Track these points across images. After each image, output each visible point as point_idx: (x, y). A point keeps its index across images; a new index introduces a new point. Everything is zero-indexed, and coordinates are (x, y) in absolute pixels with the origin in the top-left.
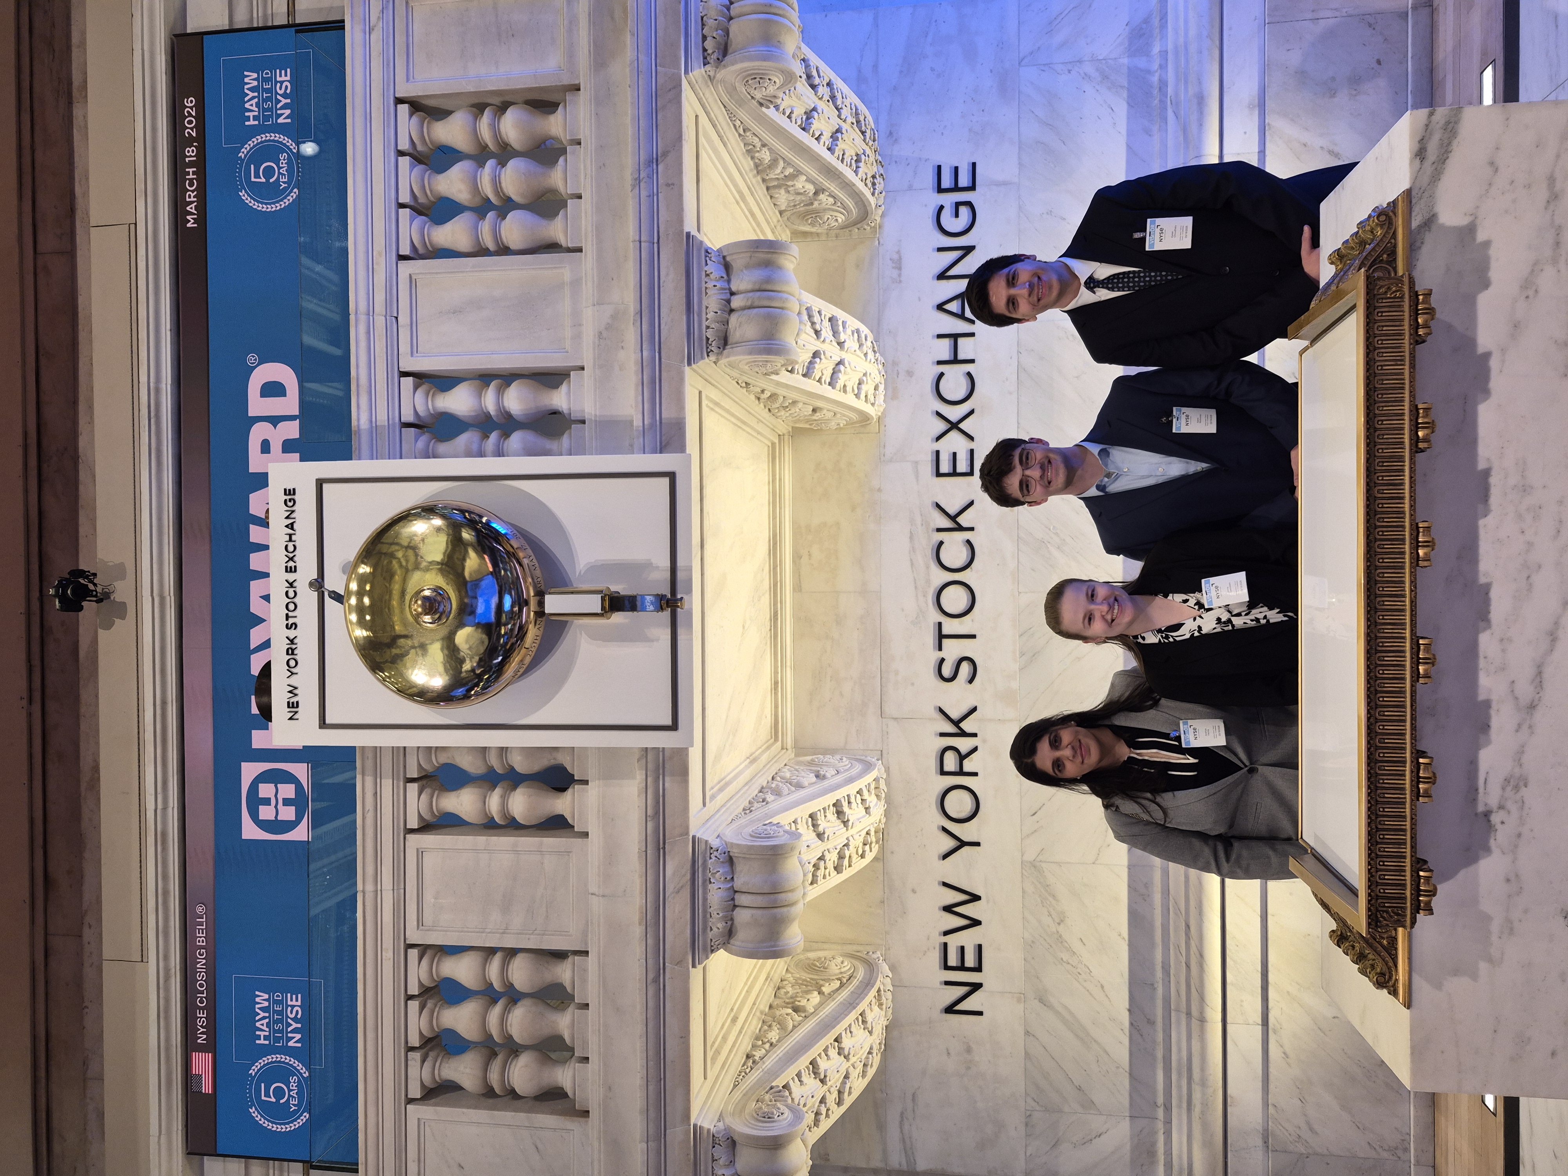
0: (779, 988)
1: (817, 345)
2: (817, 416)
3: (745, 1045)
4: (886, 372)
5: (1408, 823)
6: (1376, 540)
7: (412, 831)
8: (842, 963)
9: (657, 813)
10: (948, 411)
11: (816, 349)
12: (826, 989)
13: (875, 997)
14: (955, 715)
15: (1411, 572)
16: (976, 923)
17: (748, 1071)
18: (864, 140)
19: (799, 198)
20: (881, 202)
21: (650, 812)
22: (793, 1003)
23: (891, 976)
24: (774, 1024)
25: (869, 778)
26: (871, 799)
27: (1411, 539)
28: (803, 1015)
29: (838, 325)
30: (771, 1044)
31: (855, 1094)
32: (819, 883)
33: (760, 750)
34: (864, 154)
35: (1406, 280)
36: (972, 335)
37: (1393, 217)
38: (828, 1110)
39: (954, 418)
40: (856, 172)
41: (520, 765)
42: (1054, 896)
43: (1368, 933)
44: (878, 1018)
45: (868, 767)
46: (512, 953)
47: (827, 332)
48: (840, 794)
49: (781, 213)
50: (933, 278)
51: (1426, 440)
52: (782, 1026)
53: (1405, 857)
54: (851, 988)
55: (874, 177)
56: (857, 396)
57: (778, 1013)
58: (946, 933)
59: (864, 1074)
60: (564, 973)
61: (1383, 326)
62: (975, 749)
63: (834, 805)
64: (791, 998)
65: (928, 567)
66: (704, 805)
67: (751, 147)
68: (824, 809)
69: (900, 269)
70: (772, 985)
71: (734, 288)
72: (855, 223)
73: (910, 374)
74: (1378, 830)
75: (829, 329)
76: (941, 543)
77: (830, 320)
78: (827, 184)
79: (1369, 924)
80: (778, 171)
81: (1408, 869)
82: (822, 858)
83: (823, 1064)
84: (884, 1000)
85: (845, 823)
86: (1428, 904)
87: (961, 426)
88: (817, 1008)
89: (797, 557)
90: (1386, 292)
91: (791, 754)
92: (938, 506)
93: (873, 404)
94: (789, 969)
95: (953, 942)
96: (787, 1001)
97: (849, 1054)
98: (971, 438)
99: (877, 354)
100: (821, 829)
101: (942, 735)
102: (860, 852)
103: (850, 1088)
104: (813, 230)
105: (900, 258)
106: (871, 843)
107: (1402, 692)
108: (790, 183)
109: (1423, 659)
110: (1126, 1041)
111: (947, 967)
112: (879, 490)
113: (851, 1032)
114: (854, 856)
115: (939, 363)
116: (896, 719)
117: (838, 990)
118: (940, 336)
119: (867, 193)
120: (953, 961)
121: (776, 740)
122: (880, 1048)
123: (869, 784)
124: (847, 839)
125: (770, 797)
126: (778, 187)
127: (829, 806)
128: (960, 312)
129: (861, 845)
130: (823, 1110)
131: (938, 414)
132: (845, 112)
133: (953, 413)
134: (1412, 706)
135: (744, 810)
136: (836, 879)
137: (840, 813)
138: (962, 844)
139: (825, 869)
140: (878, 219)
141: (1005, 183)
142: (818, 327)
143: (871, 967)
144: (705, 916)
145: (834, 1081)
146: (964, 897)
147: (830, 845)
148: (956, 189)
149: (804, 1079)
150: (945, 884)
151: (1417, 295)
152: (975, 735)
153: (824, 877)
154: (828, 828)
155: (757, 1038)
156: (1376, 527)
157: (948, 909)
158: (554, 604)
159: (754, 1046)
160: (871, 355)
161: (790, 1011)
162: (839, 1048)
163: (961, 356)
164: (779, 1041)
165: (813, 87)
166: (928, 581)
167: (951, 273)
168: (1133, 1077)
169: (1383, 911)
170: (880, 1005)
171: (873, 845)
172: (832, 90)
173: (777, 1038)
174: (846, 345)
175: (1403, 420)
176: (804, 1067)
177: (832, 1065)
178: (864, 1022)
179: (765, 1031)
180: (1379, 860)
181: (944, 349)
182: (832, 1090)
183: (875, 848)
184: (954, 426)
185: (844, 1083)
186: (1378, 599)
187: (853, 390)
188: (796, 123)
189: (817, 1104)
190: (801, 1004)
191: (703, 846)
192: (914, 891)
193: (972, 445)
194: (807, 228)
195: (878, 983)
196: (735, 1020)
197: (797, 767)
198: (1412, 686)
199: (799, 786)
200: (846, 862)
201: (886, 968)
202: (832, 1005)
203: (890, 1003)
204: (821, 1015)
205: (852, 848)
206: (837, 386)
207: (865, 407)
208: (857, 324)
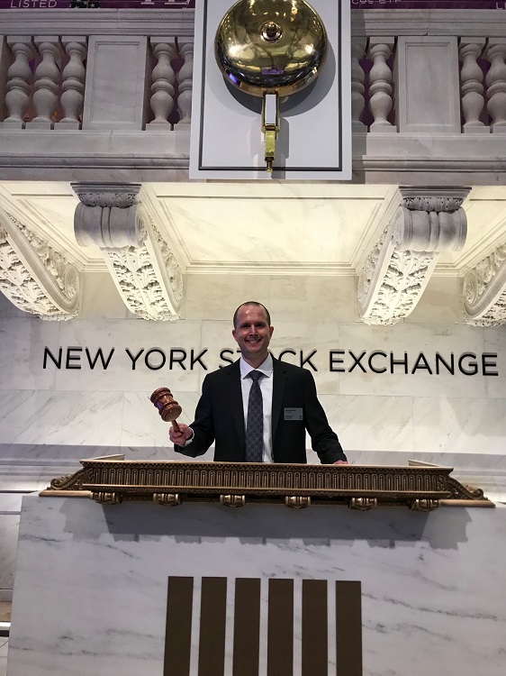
0: (60, 255)
1: (406, 275)
2: (366, 283)
4: (387, 325)
7: (149, 40)
8: (73, 293)
9: (154, 164)
10: (365, 359)
11: (404, 273)
12: (59, 280)
13: (54, 307)
14: (202, 358)
16: (92, 366)
17: (16, 223)
19: (483, 275)
20: (480, 324)
21: (155, 160)
22: (52, 260)
23: (66, 320)
24: (41, 246)
25: (170, 308)
26: (159, 307)
27: (301, 493)
28: (45, 263)
29: (416, 289)
30: (30, 242)
31: (3, 291)
32: (115, 269)
33: (186, 249)
36: (406, 372)
39: (361, 361)
40: (496, 304)
41: (182, 97)
42: (105, 407)
44: (42, 309)
45: (177, 310)
46: (82, 91)
47: (413, 281)
49: (474, 269)
50: (437, 352)
52: (40, 250)
53: (123, 483)
54: (59, 294)
55: (492, 317)
56: (376, 303)
57: (47, 250)
58: (87, 350)
59: (14, 297)
60: (70, 119)
61: (420, 479)
62: (184, 368)
63: (156, 281)
64: (55, 260)
65: (282, 346)
66: (157, 197)
68: (154, 274)
69: (442, 335)
70: (62, 252)
71: (441, 213)
72: (467, 310)
73: (386, 339)
74: (139, 470)
76: (295, 354)
77: (419, 284)
78: (490, 288)
79: (87, 463)
80: (499, 259)
82: (128, 270)
83: (19, 268)
84: (52, 313)
85: (146, 288)
87: (357, 366)
88: (49, 272)
89: (289, 278)
91: (184, 271)
92: (314, 352)
93: (371, 315)
95: (83, 355)
96: (53, 257)
97: (24, 287)
98: (350, 371)
99: (398, 318)
100: (143, 270)
101: (192, 351)
102: (131, 298)
103: (7, 288)
104: (465, 289)
105: (448, 335)
106: (135, 306)
107: (215, 483)
108: (491, 267)
109: (234, 498)
110: (28, 443)
111: (69, 350)
112: (324, 322)
113: (36, 289)
114: (128, 294)
115: (392, 354)
116: (201, 327)
117: (59, 287)
118: (406, 355)
119: (484, 313)
120: (72, 353)
121: (192, 263)
122: (28, 310)
124: (138, 289)
125: (161, 244)
126: (489, 262)
127: (156, 277)
128: (418, 366)
129: (134, 299)
131: (364, 353)
133: (364, 362)
134: (208, 490)
136: (116, 280)
137: (152, 284)
138: (134, 361)
139: (122, 274)
140: (469, 324)
141: (487, 391)
142: (416, 275)
143: (71, 309)
144: (98, 191)
145: (10, 276)
146: (106, 361)
147: (134, 277)
148: (485, 365)
149: (11, 256)
150: (113, 351)
152: (192, 369)
153: (118, 273)
154: (144, 276)
155: (34, 235)
157: (100, 352)
158: (271, 100)
159: (29, 232)
161: (48, 257)
162: (27, 281)
163: (395, 366)
164: (32, 246)
166: (274, 346)
167: (440, 361)
168: (9, 446)
169: (94, 473)
170: (50, 311)
171: (135, 308)
173: (34, 246)
174: (404, 294)
175: (368, 489)
176: (17, 256)
177: (18, 276)
178: (41, 298)
179: (38, 241)
181: (399, 357)
182: (6, 275)
183: (132, 310)
184: (357, 362)
185: (9, 283)
187: (380, 299)
190: (51, 264)
191: (136, 190)
192: (109, 334)
193: (347, 371)
194: (465, 285)
195: (61, 310)
197: (177, 270)
199: (167, 265)
200: (126, 287)
201: (69, 318)
202: (50, 281)
203: (51, 319)
204: (45, 273)
205: (133, 292)
206: (383, 289)
207: (369, 311)
208: (415, 303)
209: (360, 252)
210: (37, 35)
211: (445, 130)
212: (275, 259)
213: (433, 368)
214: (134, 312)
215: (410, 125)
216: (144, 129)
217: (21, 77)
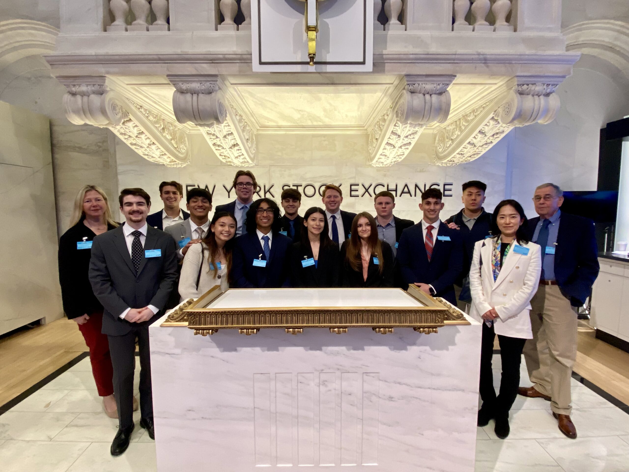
0: (171, 124)
1: (402, 137)
2: (374, 141)
3: (146, 106)
4: (386, 167)
5: (230, 326)
6: (341, 313)
8: (184, 149)
9: (226, 59)
10: (372, 188)
11: (401, 136)
12: (173, 142)
13: (173, 160)
14: (271, 190)
15: (328, 326)
17: (135, 105)
18: (468, 157)
19: (451, 133)
20: (443, 165)
21: (227, 56)
22: (166, 128)
23: (182, 167)
24: (156, 119)
25: (248, 159)
26: (241, 159)
27: (341, 326)
28: (162, 131)
29: (408, 145)
30: (148, 117)
31: (136, 150)
32: (208, 136)
33: (256, 119)
34: (464, 157)
35: (442, 324)
37: (461, 319)
38: (127, 139)
39: (369, 190)
40: (458, 154)
43: (185, 312)
44: (165, 161)
45: (253, 160)
47: (406, 141)
48: (241, 145)
49: (445, 128)
50: (416, 183)
51: (379, 331)
52: (156, 122)
53: (216, 325)
54: (174, 151)
55: (453, 161)
56: (381, 155)
57: (161, 121)
59: (145, 155)
60: (161, 21)
61: (425, 316)
63: (237, 143)
64: (168, 129)
65: (320, 182)
66: (232, 84)
67: (476, 111)
68: (235, 139)
69: (420, 172)
70: (172, 122)
72: (437, 155)
73: (385, 175)
74: (227, 315)
75: (407, 142)
77: (410, 143)
78: (455, 143)
79: (188, 312)
80: (464, 123)
81: (212, 326)
82: (217, 137)
83: (143, 136)
84: (172, 163)
85: (231, 148)
86: (199, 333)
87: (367, 193)
88: (165, 137)
89: (324, 136)
90: (438, 317)
91: (255, 133)
93: (377, 161)
94: (179, 130)
96: (167, 127)
97: (149, 148)
98: (363, 196)
99: (393, 163)
100: (227, 137)
101: (265, 186)
102: (222, 154)
103: (138, 149)
104: (437, 141)
105: (423, 172)
106: (225, 159)
107: (282, 323)
108: (458, 129)
109: (295, 331)
112: (346, 165)
113: (157, 149)
114: (220, 152)
115: (388, 185)
116: (269, 170)
117: (173, 146)
118: (397, 185)
119: (449, 159)
121: (260, 127)
122: (156, 162)
123: (246, 159)
124: (225, 149)
125: (238, 118)
126: (456, 125)
127: (236, 141)
128: (404, 192)
129: (224, 154)
130: (126, 137)
131: (371, 185)
132: (480, 148)
133: (371, 190)
134: (276, 327)
135: (232, 105)
136: (211, 144)
137: (234, 145)
138: (229, 192)
139: (214, 139)
140: (437, 164)
142: (409, 137)
143: (184, 160)
144: (187, 81)
145: (139, 141)
147: (222, 141)
148: (445, 191)
149: (136, 128)
150: (215, 186)
151: (436, 328)
153: (211, 138)
154: (228, 140)
155: (149, 112)
156: (346, 313)
159: (146, 110)
160: (395, 160)
161: (162, 126)
162: (151, 144)
164: (149, 120)
165: (493, 135)
166: (315, 182)
167: (417, 189)
169: (194, 317)
170: (170, 162)
171: (225, 160)
172: (489, 143)
173: (151, 119)
174: (400, 149)
175: (388, 323)
176: (140, 128)
177: (144, 141)
178: (163, 155)
179: (153, 116)
180: (215, 316)
181: (392, 187)
182: (135, 140)
183: (224, 161)
184: (367, 190)
185: (139, 146)
186: (318, 314)
187: (383, 153)
188: (483, 128)
189: (129, 134)
190: (166, 131)
191: (215, 80)
192: (211, 176)
193: (360, 196)
194: (437, 138)
195: (178, 161)
196: (155, 103)
197: (251, 133)
198: (284, 327)
199: (243, 131)
200: (217, 148)
201: (184, 165)
202: (167, 143)
203: (173, 166)
204: (163, 138)
205: (222, 150)
206: (386, 146)
207: (376, 159)
208: (406, 154)
209: (372, 118)
211: (440, 29)
212: (315, 123)
213: (413, 193)
214: (225, 162)
216: (217, 29)
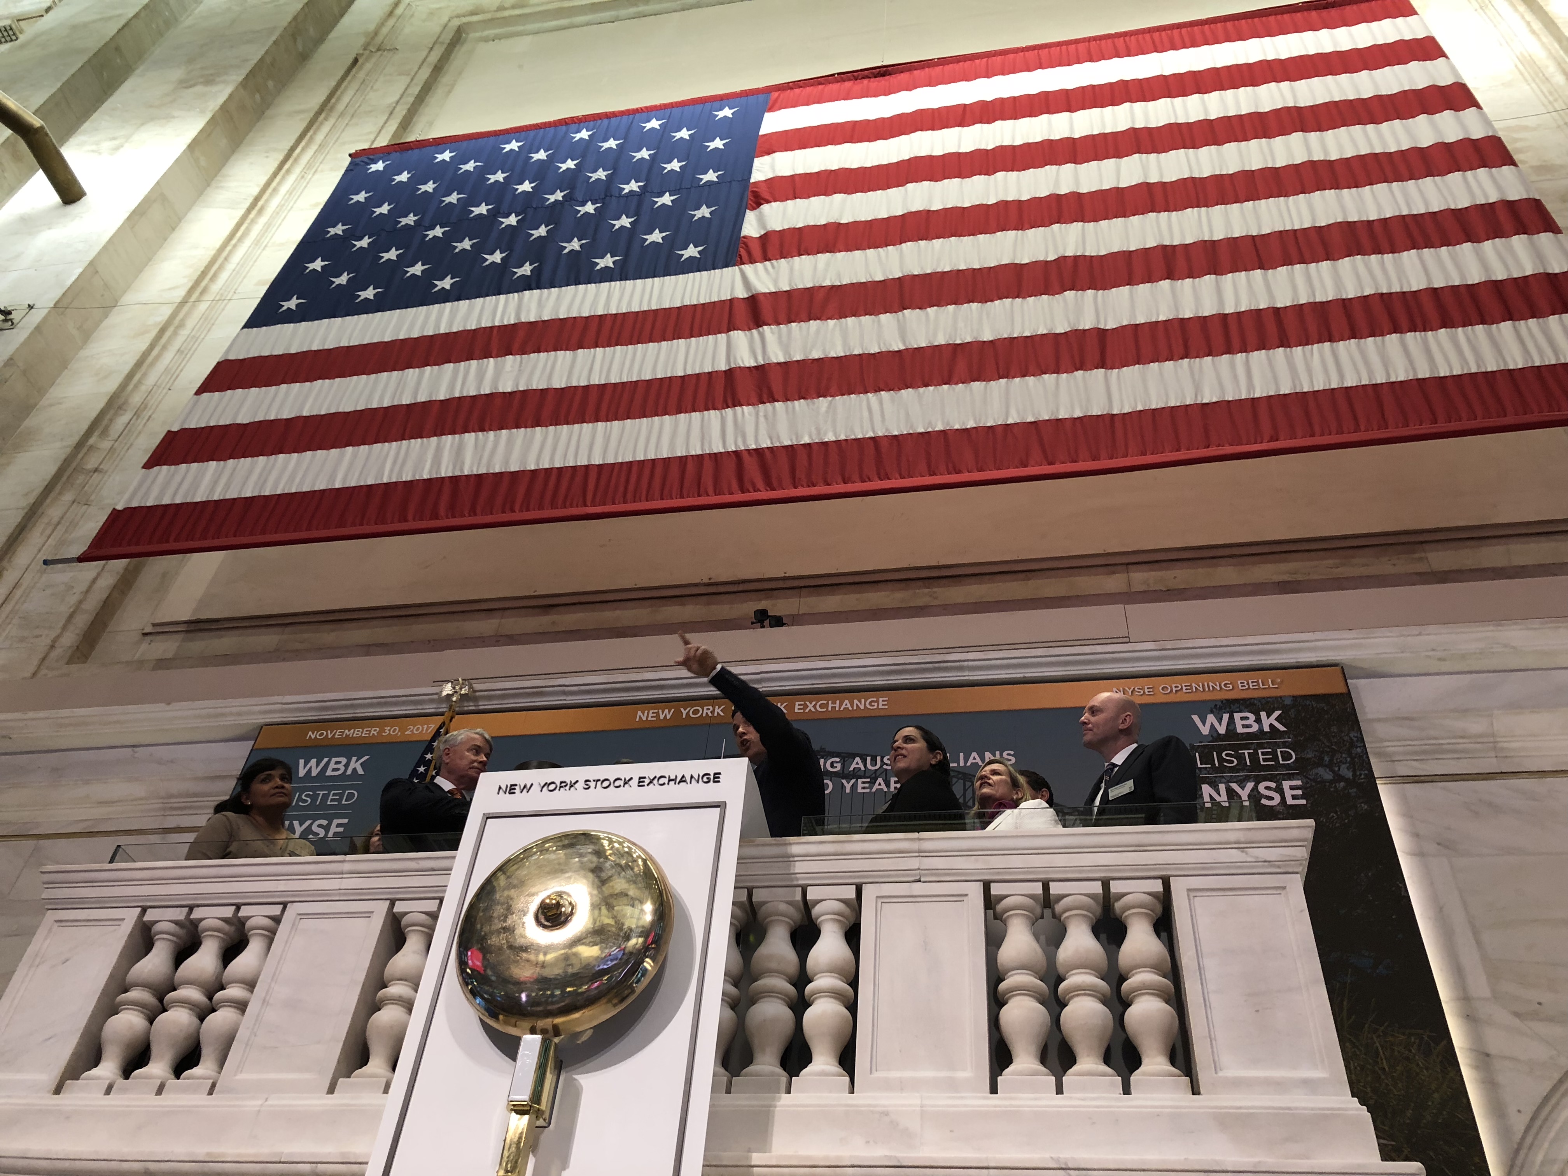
7: (392, 906)
46: (242, 1008)
60: (204, 1068)
158: (530, 1045)
210: (199, 906)
211: (952, 1085)
215: (876, 1075)
216: (331, 1090)
217: (145, 985)
